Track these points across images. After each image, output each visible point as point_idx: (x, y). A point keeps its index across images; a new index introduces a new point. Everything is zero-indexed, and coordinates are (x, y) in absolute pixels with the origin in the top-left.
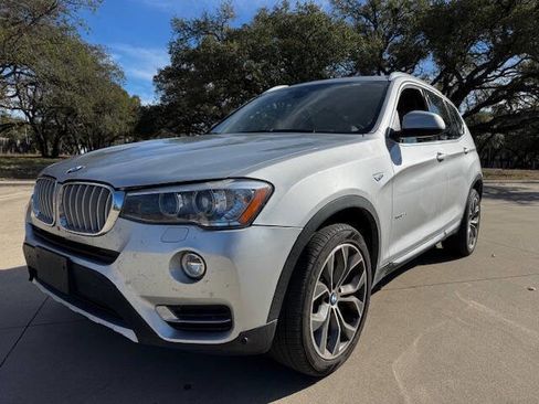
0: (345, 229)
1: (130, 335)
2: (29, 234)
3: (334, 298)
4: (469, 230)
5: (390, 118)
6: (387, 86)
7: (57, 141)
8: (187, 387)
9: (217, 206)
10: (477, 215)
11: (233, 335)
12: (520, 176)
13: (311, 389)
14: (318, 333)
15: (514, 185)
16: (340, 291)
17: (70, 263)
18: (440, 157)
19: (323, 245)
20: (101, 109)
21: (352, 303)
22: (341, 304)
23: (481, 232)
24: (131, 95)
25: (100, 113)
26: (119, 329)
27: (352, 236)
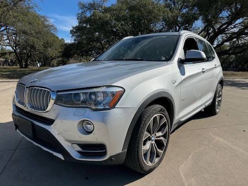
0: (158, 107)
1: (60, 156)
2: (15, 110)
3: (153, 138)
4: (217, 103)
5: (180, 53)
6: (179, 37)
7: (27, 60)
8: (87, 178)
9: (99, 99)
10: (220, 96)
11: (107, 157)
12: (242, 75)
13: (142, 179)
14: (145, 155)
15: (239, 80)
16: (156, 135)
17: (33, 124)
18: (203, 70)
19: (148, 115)
20: (47, 45)
21: (161, 140)
22: (156, 141)
23: (222, 104)
24: (60, 39)
25: (46, 47)
26: (55, 154)
27: (161, 110)
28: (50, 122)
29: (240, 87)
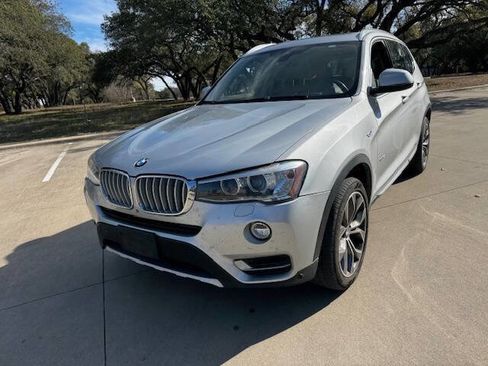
1: (216, 283)
3: (347, 233)
4: (423, 152)
8: (252, 311)
9: (269, 184)
11: (293, 274)
12: (447, 86)
14: (342, 262)
15: (444, 95)
16: (350, 227)
18: (404, 99)
21: (359, 234)
22: (352, 236)
23: (431, 151)
24: (79, 43)
25: (54, 66)
26: (203, 280)
27: (358, 186)
28: (194, 230)
29: (448, 110)
